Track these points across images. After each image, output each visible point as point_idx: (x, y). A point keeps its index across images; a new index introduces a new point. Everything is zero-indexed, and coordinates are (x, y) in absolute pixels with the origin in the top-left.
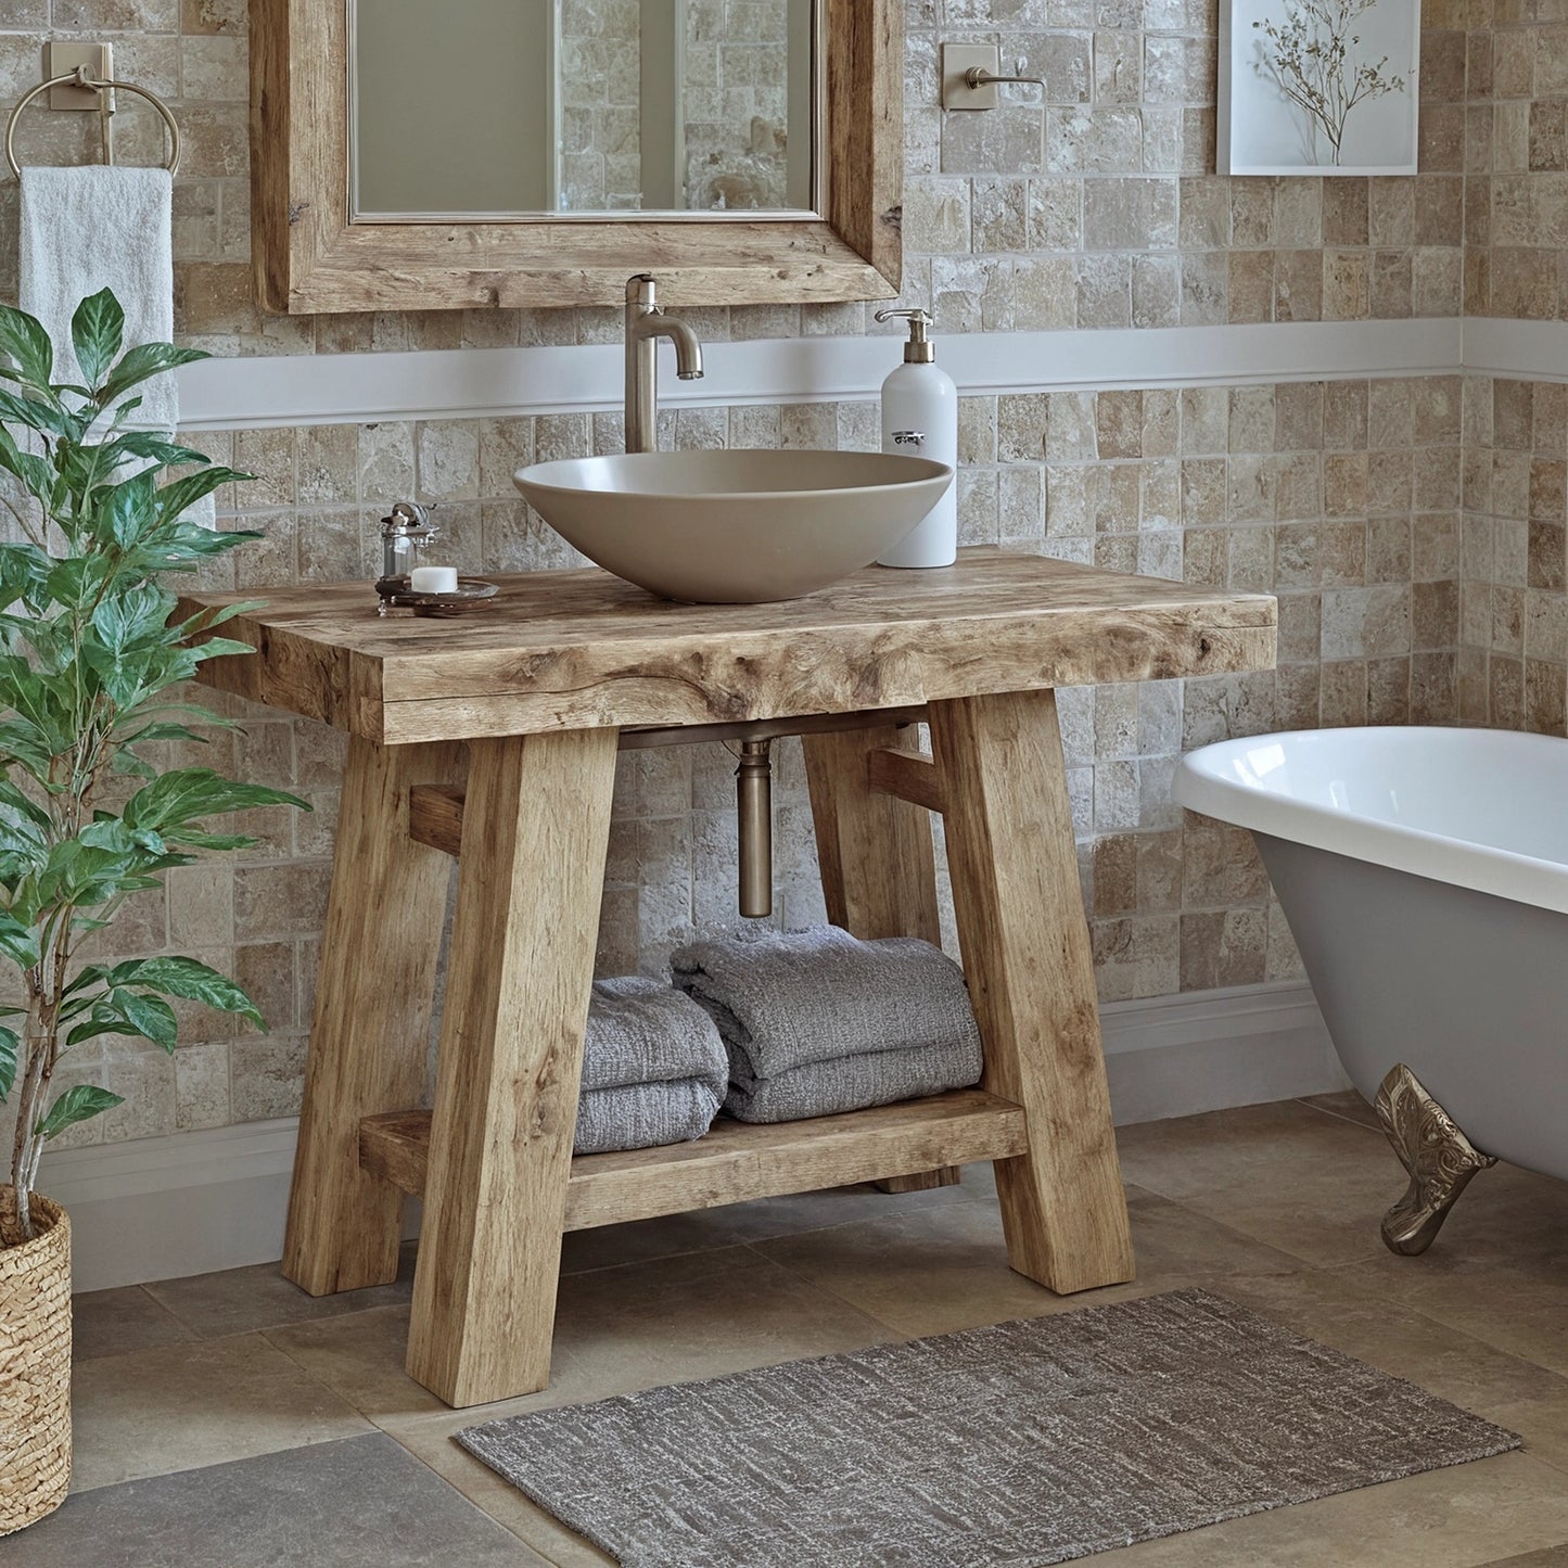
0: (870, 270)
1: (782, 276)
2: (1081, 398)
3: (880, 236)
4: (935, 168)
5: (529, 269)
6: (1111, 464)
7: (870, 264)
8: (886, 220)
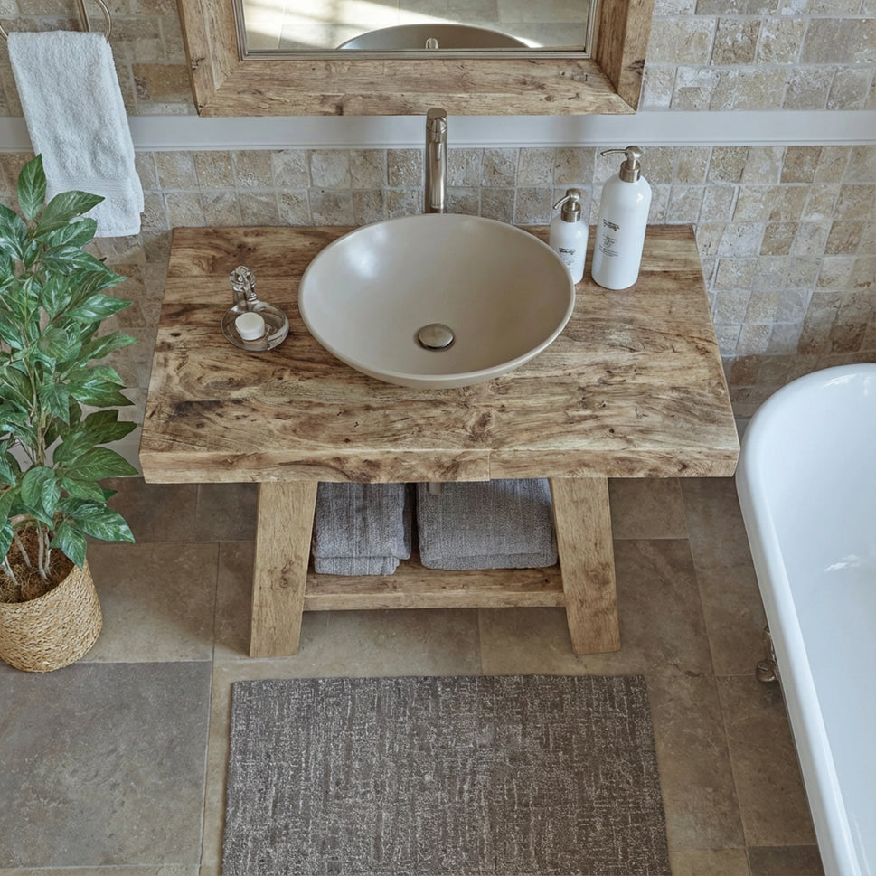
0: (614, 97)
1: (549, 99)
2: (774, 149)
3: (626, 77)
4: (692, 11)
5: (364, 93)
6: (787, 185)
7: (616, 92)
8: (631, 69)
